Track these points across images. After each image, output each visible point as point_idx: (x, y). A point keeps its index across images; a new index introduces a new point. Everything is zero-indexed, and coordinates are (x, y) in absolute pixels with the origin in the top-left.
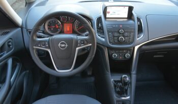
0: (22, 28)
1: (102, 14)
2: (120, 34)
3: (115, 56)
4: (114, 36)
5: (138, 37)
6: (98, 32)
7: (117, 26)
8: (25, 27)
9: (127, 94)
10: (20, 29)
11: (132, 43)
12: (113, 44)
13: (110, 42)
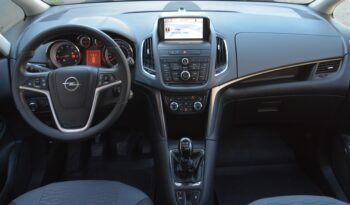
0: (9, 58)
1: (154, 32)
2: (183, 66)
3: (174, 106)
4: (172, 70)
5: (217, 72)
6: (145, 63)
7: (177, 52)
8: (14, 57)
9: (196, 177)
10: (5, 60)
11: (205, 81)
12: (170, 84)
13: (165, 81)
